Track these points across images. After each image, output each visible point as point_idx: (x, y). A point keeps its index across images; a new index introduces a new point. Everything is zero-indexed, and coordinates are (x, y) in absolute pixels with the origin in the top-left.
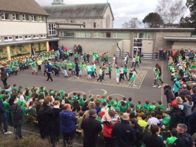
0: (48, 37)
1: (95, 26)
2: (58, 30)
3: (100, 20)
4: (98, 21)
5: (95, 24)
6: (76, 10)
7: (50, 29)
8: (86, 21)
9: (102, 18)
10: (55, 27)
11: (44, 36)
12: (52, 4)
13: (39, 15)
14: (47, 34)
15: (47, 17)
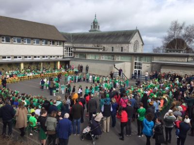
0: (64, 58)
1: (122, 50)
2: (75, 53)
3: (127, 45)
4: (125, 46)
5: (122, 48)
6: (108, 36)
7: (67, 52)
8: (114, 46)
9: (129, 43)
10: (73, 50)
11: (61, 57)
12: (90, 31)
13: (57, 41)
14: (64, 56)
15: (64, 42)
